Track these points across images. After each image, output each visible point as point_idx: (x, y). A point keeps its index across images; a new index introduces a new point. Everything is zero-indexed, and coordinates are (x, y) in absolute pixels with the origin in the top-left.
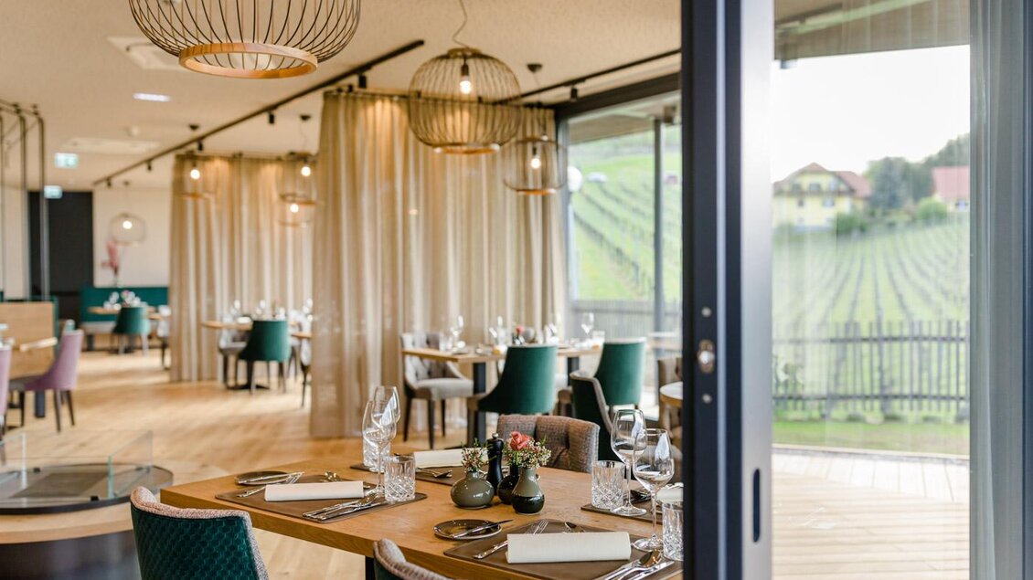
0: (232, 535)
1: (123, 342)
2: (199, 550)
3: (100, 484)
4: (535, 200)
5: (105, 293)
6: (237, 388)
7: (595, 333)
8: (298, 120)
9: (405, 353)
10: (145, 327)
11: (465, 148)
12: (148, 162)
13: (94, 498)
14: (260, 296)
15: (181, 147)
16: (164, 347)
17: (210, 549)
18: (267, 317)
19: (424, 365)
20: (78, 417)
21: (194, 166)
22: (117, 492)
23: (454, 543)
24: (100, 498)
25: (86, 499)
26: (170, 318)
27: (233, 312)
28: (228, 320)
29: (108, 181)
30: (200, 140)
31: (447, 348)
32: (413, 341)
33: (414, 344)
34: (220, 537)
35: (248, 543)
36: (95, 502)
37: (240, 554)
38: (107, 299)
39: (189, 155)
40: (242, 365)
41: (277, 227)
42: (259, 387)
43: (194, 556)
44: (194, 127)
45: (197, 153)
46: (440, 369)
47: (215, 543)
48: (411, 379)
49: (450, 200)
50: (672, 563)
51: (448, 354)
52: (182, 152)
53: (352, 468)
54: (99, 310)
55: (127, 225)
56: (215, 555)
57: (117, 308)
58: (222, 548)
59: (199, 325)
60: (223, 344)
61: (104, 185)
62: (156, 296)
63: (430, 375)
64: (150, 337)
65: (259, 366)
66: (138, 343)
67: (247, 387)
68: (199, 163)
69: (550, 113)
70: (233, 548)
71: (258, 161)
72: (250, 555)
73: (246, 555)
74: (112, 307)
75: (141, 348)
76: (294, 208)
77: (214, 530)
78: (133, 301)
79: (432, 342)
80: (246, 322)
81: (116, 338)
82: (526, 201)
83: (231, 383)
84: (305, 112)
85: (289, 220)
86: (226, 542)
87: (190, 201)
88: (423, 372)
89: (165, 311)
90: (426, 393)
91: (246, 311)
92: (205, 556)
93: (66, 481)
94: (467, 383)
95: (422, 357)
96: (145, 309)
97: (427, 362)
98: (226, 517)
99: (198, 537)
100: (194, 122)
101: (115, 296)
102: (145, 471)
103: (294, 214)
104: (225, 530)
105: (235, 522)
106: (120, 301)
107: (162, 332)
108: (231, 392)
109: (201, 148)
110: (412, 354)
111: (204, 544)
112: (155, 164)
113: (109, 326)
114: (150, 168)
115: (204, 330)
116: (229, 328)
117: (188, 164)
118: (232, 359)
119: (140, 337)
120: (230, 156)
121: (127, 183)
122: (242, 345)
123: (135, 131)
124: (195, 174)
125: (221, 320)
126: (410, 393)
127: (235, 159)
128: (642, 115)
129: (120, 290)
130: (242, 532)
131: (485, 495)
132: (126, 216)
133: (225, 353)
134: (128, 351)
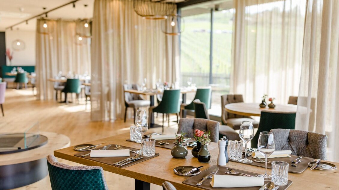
0: (95, 177)
1: (18, 85)
2: (81, 183)
3: (21, 142)
4: (170, 37)
5: (11, 68)
6: (62, 102)
7: (192, 85)
8: (83, 7)
9: (125, 92)
10: (26, 80)
11: (154, 17)
12: (27, 21)
13: (19, 148)
14: (68, 70)
15: (39, 16)
16: (33, 87)
17: (86, 183)
18: (72, 77)
19: (131, 96)
20: (5, 113)
21: (45, 23)
22: (28, 145)
23: (184, 177)
24: (22, 148)
25: (15, 148)
26: (36, 77)
27: (59, 75)
28: (57, 78)
29: (11, 28)
30: (46, 13)
31: (140, 90)
32: (127, 87)
33: (128, 88)
34: (90, 178)
35: (102, 180)
36: (20, 150)
37: (99, 184)
38: (12, 70)
39: (42, 19)
40: (63, 94)
41: (74, 45)
42: (69, 102)
43: (79, 186)
44: (44, 9)
45: (45, 18)
46: (137, 97)
47: (88, 180)
48: (127, 100)
49: (140, 37)
50: (278, 187)
51: (142, 92)
52: (39, 18)
53: (127, 141)
54: (9, 74)
55: (19, 44)
56: (88, 185)
57: (16, 73)
58: (91, 182)
59: (47, 80)
60: (56, 86)
61: (10, 29)
62: (30, 69)
63: (134, 99)
64: (28, 84)
65: (69, 95)
66: (23, 85)
67: (65, 102)
68: (46, 21)
69: (176, 6)
70: (96, 182)
71: (67, 22)
72: (103, 185)
73: (101, 185)
74: (14, 73)
75: (25, 87)
76: (80, 39)
77: (88, 175)
78: (22, 71)
79: (134, 87)
80: (64, 79)
81: (15, 84)
82: (166, 37)
83: (59, 100)
84: (86, 4)
85: (78, 42)
86: (93, 180)
87: (42, 36)
88: (131, 98)
89: (34, 75)
90: (133, 106)
91: (63, 75)
92: (84, 185)
93: (7, 141)
94: (148, 102)
95: (130, 93)
96: (26, 74)
97: (132, 94)
98: (93, 170)
99: (81, 178)
100: (45, 6)
101: (15, 69)
102: (36, 136)
103: (80, 41)
104: (92, 175)
105: (97, 171)
106: (17, 71)
107: (33, 82)
108: (59, 104)
109: (47, 16)
110: (127, 92)
111: (83, 181)
112: (29, 22)
113: (13, 80)
114: (27, 23)
115: (49, 82)
116: (58, 81)
117: (42, 22)
118: (59, 92)
119: (24, 84)
120: (56, 20)
121: (18, 29)
122: (62, 87)
123: (23, 9)
124: (45, 26)
125: (55, 78)
126: (127, 105)
127: (58, 21)
128: (206, 7)
129: (16, 67)
130: (100, 175)
131: (184, 153)
132: (18, 41)
133: (56, 90)
134: (20, 88)
